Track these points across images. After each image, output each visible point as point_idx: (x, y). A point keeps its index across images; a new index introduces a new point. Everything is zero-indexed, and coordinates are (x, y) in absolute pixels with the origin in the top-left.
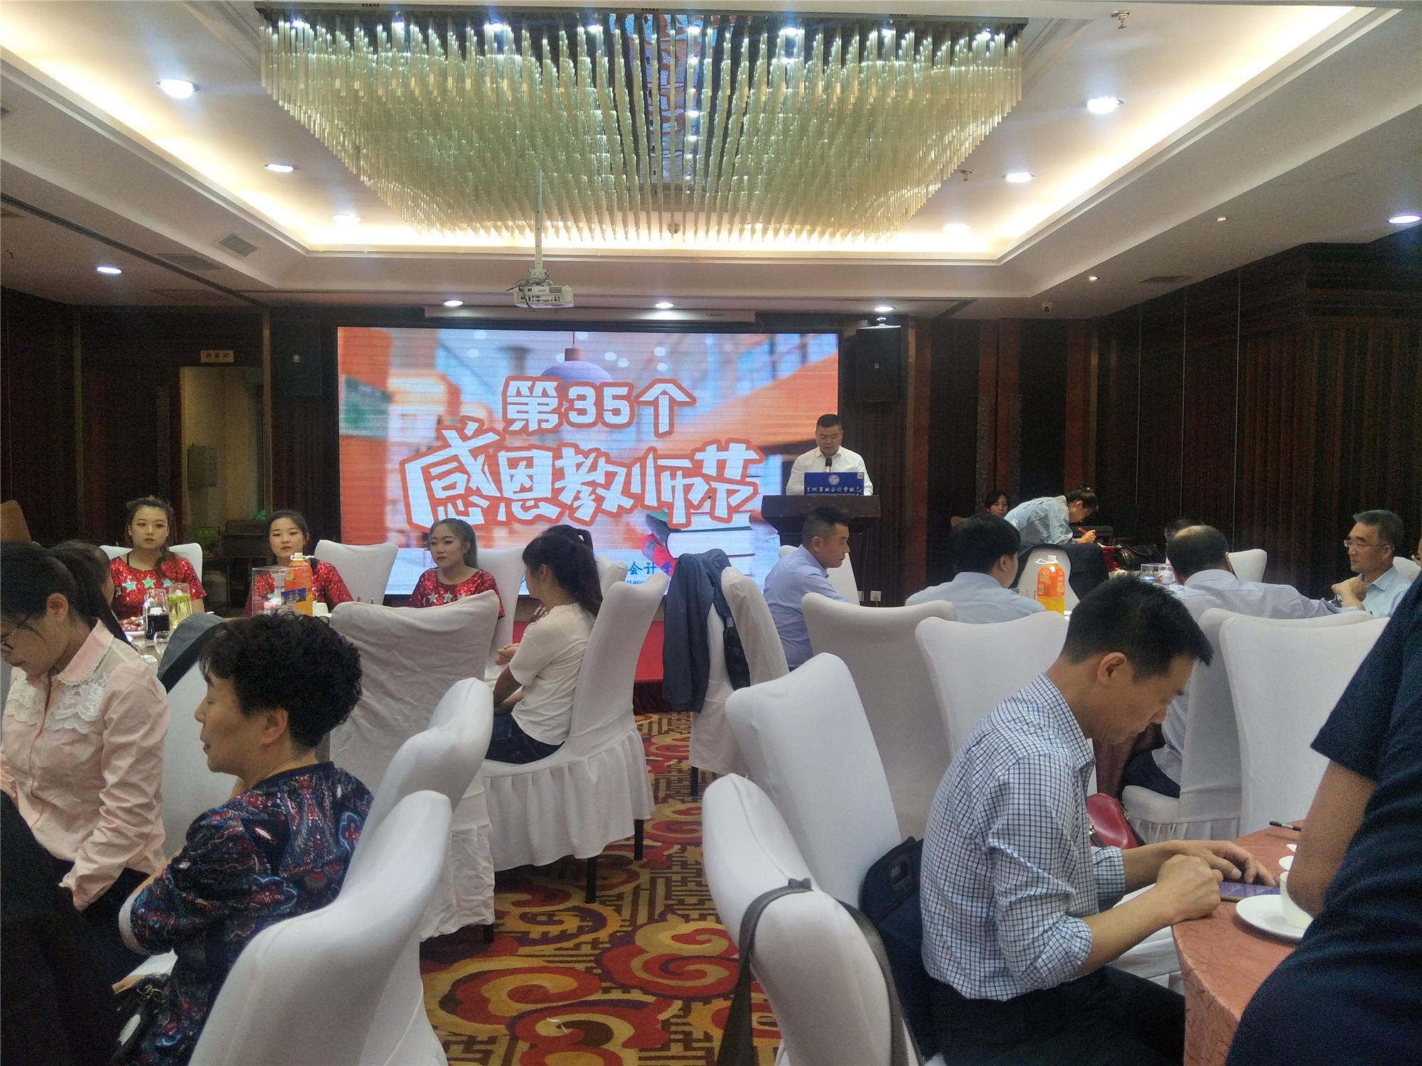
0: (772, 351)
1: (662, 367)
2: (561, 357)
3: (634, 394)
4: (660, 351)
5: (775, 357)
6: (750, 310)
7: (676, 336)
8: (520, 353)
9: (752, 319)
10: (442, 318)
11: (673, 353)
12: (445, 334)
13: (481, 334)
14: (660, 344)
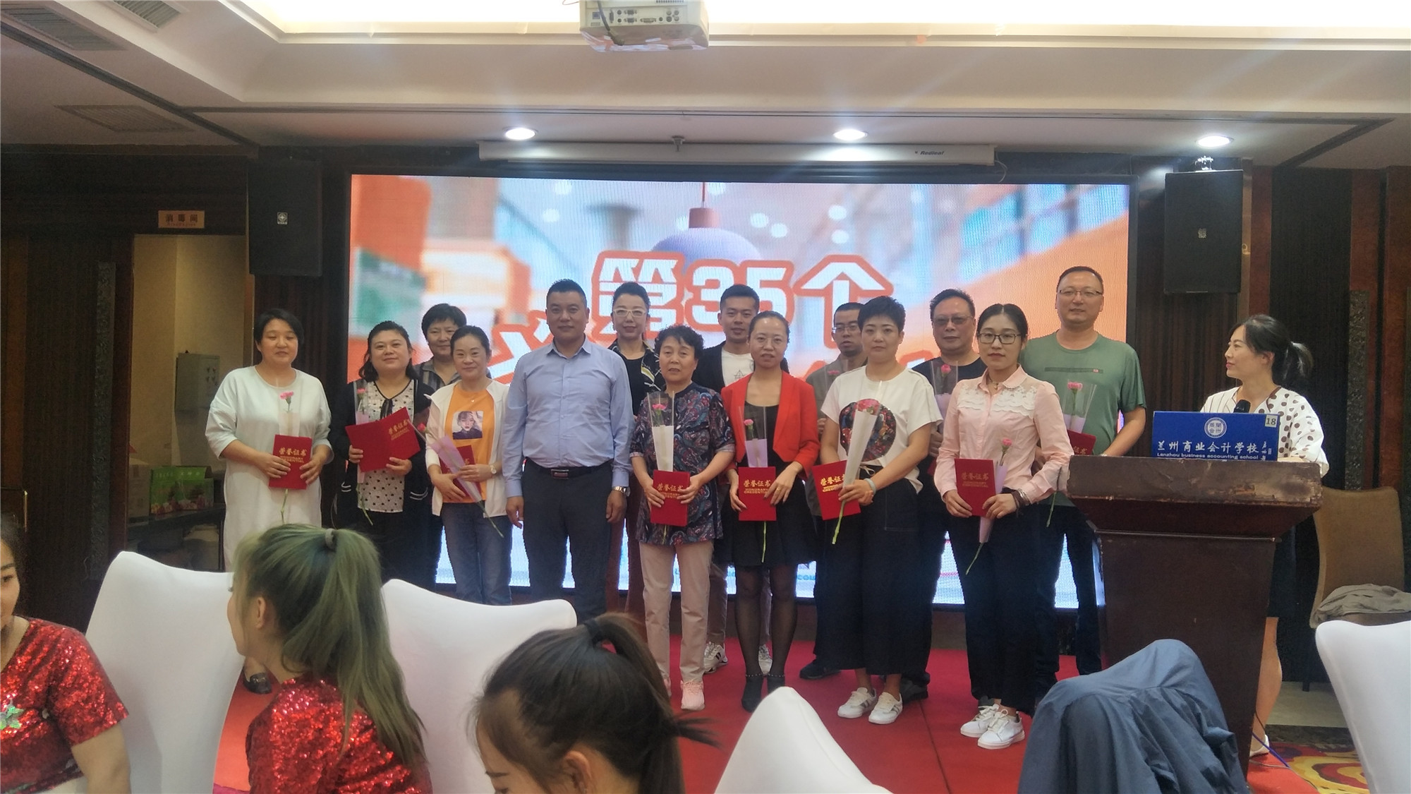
0: (1019, 210)
1: (841, 238)
2: (683, 224)
3: (794, 279)
4: (838, 213)
5: (1025, 222)
6: (987, 144)
7: (863, 188)
8: (621, 216)
9: (988, 158)
10: (505, 161)
11: (859, 215)
12: (509, 187)
13: (563, 187)
14: (838, 200)
